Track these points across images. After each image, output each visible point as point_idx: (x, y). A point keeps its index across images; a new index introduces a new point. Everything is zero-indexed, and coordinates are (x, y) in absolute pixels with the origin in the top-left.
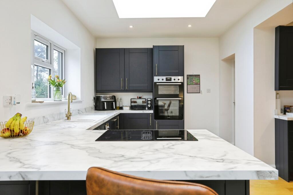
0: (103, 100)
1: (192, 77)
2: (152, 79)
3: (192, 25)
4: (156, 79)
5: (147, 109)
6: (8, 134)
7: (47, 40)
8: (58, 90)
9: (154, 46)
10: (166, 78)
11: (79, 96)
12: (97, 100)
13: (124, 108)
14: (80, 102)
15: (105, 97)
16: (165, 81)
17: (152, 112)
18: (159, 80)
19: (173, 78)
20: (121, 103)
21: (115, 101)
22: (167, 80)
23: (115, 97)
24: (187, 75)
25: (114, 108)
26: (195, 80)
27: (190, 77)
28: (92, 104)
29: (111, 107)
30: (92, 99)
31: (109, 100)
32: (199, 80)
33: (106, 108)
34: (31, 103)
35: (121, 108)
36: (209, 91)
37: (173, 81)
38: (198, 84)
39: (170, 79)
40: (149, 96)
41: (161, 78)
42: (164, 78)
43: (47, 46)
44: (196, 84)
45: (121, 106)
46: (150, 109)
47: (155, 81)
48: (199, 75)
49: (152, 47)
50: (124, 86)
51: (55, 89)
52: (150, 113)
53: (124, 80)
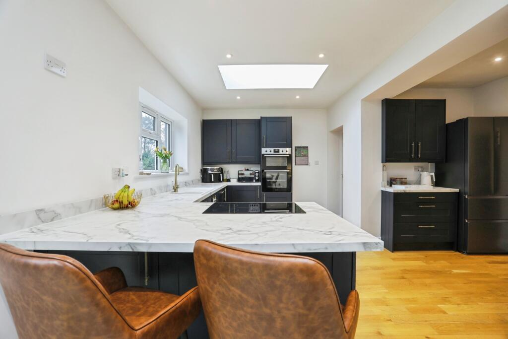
0: (210, 172)
1: (300, 149)
2: (260, 151)
3: (300, 97)
4: (264, 151)
5: (254, 181)
6: (117, 205)
7: (154, 113)
8: (165, 162)
10: (274, 150)
11: (186, 168)
12: (204, 172)
13: (231, 180)
14: (187, 174)
15: (212, 169)
16: (272, 152)
17: (259, 184)
18: (266, 151)
19: (281, 149)
20: (228, 175)
21: (222, 173)
22: (275, 151)
23: (222, 169)
24: (295, 147)
25: (221, 180)
26: (304, 152)
27: (298, 149)
28: (199, 176)
29: (218, 180)
30: (199, 170)
31: (216, 172)
32: (307, 152)
33: (213, 180)
34: (138, 175)
35: (228, 180)
36: (317, 163)
37: (281, 153)
38: (307, 156)
39: (278, 151)
40: (256, 168)
41: (268, 149)
42: (272, 149)
43: (155, 118)
44: (305, 156)
45: (228, 178)
46: (257, 181)
47: (262, 153)
48: (307, 147)
49: (260, 118)
50: (231, 158)
51: (162, 161)
52: (258, 186)
53: (232, 152)
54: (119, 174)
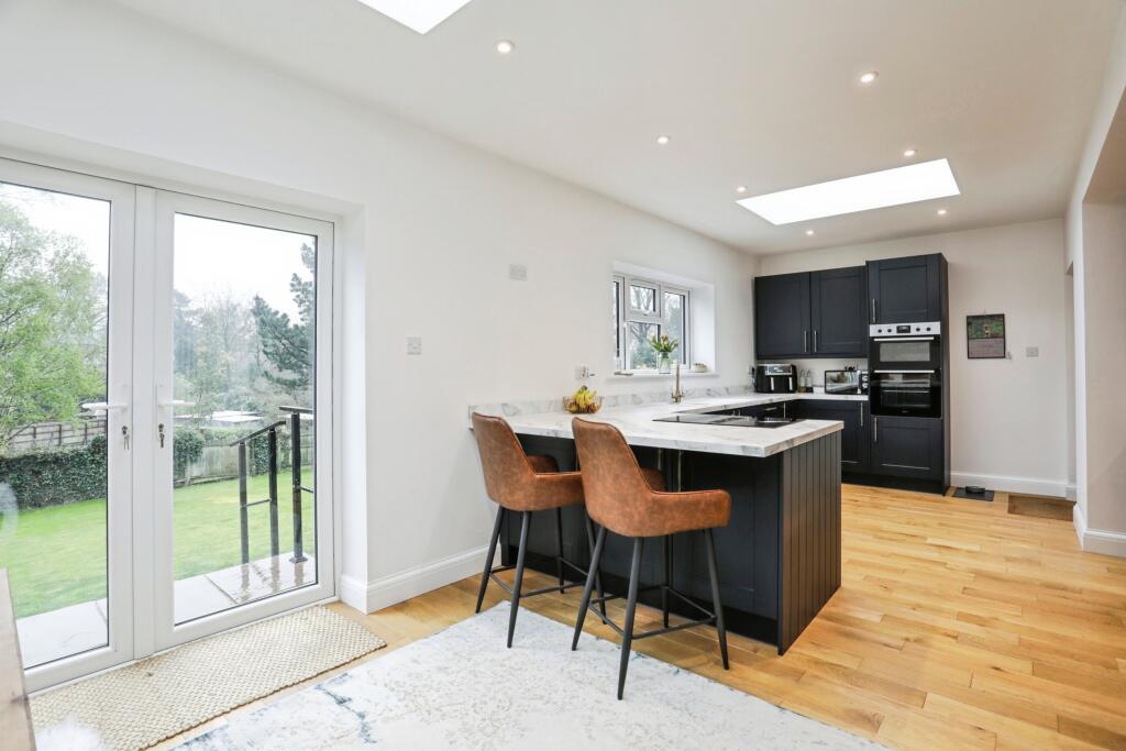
0: (768, 373)
1: (980, 321)
2: (867, 331)
3: (948, 210)
4: (873, 330)
5: (859, 391)
7: (653, 282)
8: (665, 356)
9: (867, 262)
10: (898, 328)
11: (711, 364)
12: (758, 373)
13: (815, 389)
14: (715, 376)
15: (773, 369)
16: (894, 333)
17: (865, 398)
18: (880, 331)
19: (914, 326)
20: (809, 379)
21: (795, 377)
22: (899, 330)
23: (794, 367)
24: (968, 317)
25: (791, 388)
26: (990, 328)
27: (974, 322)
28: (749, 380)
29: (782, 385)
30: (748, 370)
31: (780, 373)
32: (1001, 328)
33: (773, 388)
34: (613, 375)
35: (809, 390)
36: (1033, 352)
37: (913, 332)
38: (1001, 336)
39: (908, 330)
40: (862, 367)
41: (884, 327)
42: (894, 327)
43: (654, 291)
44: (994, 336)
45: (809, 385)
46: (864, 392)
47: (871, 335)
48: (1003, 316)
49: (864, 264)
50: (810, 346)
51: (660, 355)
52: (860, 402)
53: (810, 335)
54: (584, 373)
